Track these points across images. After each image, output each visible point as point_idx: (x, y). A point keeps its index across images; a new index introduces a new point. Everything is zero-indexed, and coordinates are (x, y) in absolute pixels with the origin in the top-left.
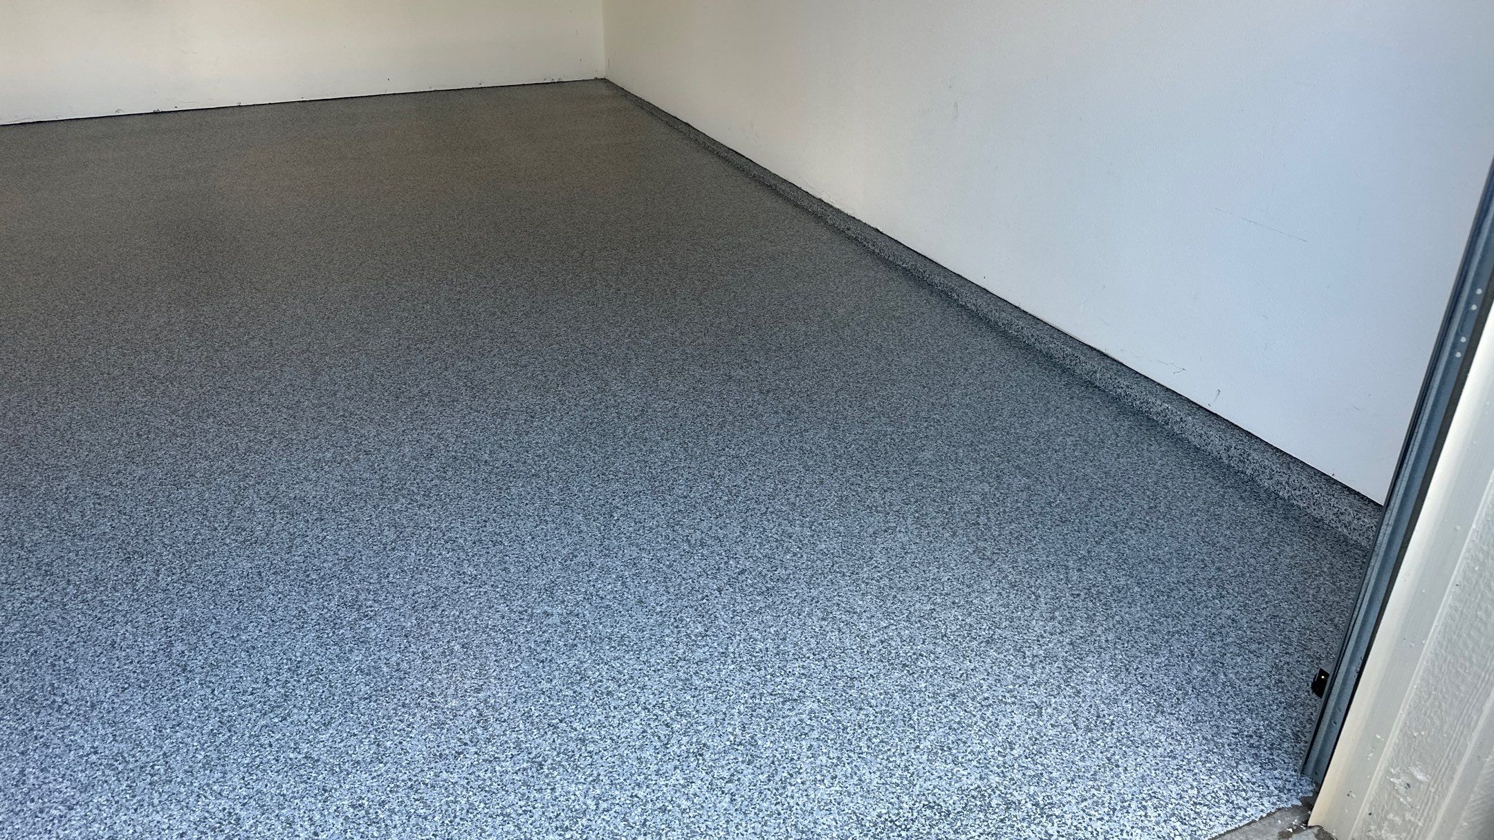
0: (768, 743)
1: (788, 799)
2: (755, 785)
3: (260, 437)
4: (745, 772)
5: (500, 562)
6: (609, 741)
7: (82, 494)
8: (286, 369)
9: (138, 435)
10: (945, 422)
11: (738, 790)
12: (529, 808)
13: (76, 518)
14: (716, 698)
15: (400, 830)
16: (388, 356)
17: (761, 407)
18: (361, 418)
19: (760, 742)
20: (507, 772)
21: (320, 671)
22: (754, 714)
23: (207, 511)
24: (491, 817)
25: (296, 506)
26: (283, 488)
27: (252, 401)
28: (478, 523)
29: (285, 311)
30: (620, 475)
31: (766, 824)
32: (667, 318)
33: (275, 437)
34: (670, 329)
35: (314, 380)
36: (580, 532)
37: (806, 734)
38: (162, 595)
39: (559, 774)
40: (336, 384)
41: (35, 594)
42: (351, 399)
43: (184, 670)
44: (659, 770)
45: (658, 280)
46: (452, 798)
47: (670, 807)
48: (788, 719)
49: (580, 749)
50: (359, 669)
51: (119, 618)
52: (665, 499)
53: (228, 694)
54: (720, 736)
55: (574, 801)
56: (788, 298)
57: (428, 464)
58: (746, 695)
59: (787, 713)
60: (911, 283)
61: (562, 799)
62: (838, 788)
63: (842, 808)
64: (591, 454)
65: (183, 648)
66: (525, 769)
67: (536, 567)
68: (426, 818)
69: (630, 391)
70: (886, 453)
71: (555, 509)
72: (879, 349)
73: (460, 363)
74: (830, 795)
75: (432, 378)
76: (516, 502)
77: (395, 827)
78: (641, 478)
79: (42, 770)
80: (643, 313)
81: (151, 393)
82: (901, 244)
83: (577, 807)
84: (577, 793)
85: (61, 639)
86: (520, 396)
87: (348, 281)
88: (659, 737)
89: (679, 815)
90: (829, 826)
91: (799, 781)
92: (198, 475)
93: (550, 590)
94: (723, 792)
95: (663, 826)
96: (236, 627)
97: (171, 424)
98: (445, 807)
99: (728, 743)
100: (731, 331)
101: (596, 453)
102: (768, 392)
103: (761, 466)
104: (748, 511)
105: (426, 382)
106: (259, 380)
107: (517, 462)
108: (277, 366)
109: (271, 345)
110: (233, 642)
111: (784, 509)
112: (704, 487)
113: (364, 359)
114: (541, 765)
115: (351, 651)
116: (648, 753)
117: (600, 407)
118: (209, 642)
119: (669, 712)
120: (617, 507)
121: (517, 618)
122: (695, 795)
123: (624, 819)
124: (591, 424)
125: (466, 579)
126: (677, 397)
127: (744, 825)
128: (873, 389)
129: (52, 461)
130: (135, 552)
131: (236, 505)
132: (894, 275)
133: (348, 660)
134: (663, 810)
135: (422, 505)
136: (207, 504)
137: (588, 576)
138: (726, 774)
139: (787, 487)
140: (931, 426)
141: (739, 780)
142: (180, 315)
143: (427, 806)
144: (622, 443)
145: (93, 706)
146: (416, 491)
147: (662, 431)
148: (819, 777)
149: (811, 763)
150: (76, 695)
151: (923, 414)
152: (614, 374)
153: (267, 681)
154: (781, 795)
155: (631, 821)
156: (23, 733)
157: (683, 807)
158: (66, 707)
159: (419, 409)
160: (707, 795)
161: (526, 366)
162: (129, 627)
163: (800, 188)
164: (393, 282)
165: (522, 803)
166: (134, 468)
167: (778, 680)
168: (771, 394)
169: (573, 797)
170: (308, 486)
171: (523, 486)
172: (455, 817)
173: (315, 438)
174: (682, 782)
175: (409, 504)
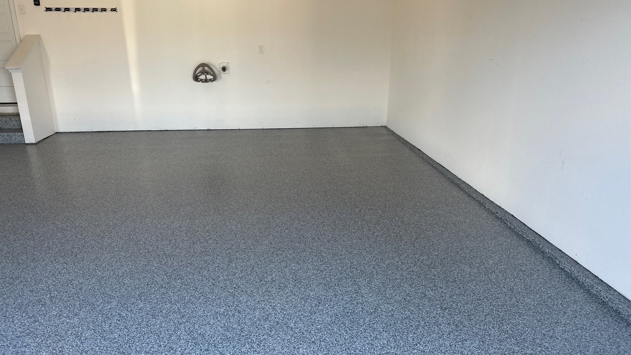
3: (196, 294)
8: (219, 257)
9: (148, 284)
13: (106, 327)
16: (263, 256)
18: (242, 290)
23: (161, 334)
25: (200, 338)
26: (197, 327)
27: (199, 273)
29: (228, 226)
33: (202, 295)
35: (229, 265)
40: (237, 269)
42: (241, 278)
64: (344, 333)
73: (293, 265)
81: (160, 262)
86: (316, 289)
87: (258, 213)
92: (164, 312)
97: (162, 281)
101: (347, 333)
105: (276, 273)
106: (206, 262)
108: (216, 255)
117: (354, 302)
124: (348, 313)
129: (110, 293)
131: (173, 333)
135: (256, 351)
136: (162, 330)
142: (186, 223)
146: (255, 341)
159: (269, 289)
163: (472, 187)
164: (276, 217)
166: (140, 302)
170: (208, 328)
171: (306, 349)
173: (219, 299)
175: (249, 349)
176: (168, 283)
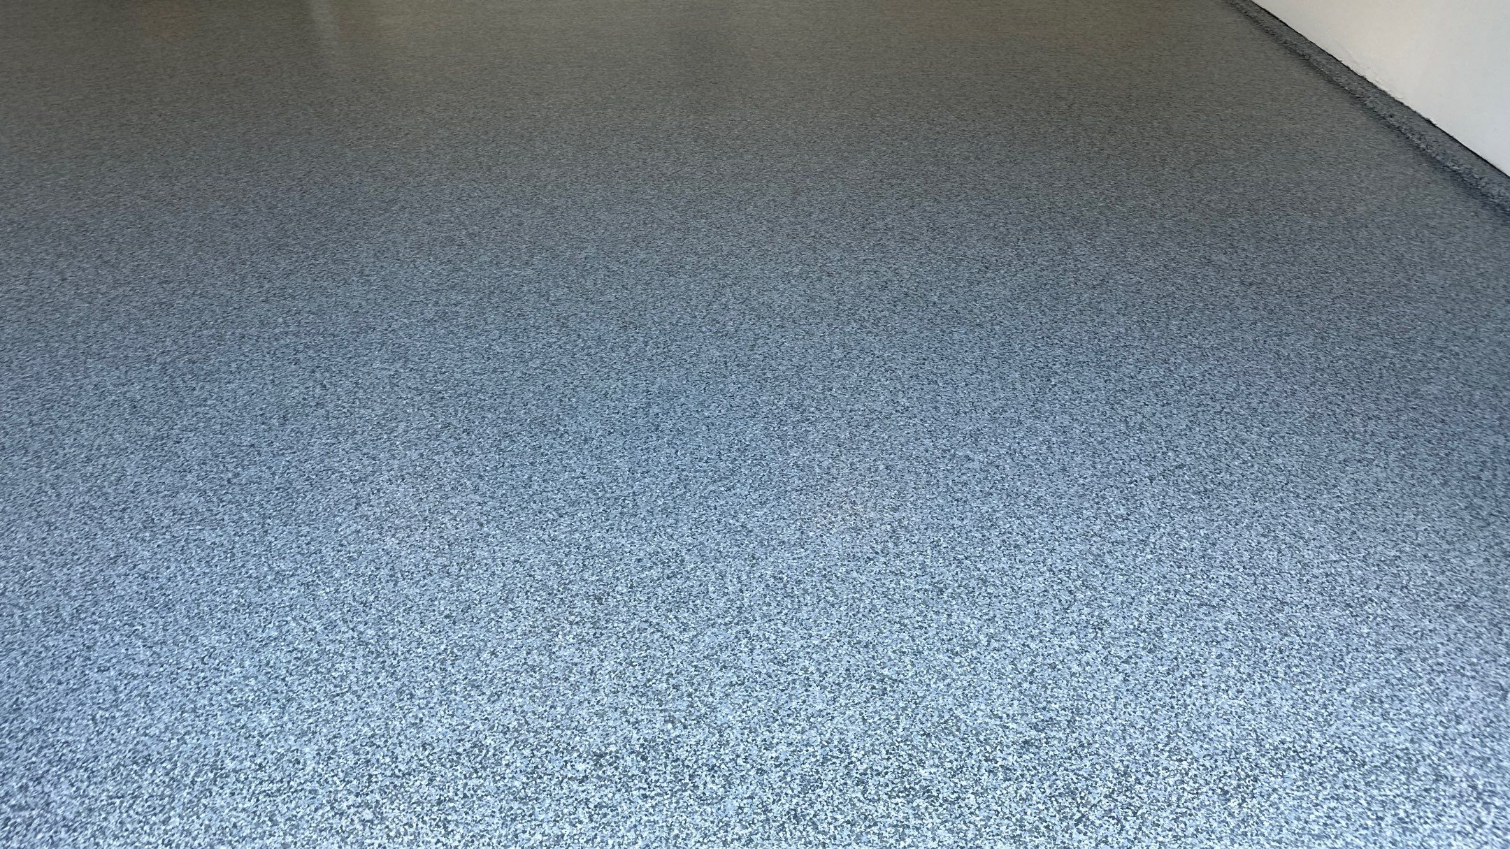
0: (1174, 640)
1: (1185, 697)
2: (1152, 674)
3: (742, 243)
4: (1144, 659)
5: (934, 400)
6: (1010, 590)
7: (596, 266)
8: (771, 184)
9: (645, 223)
10: (1466, 356)
11: (1133, 672)
12: (925, 625)
13: (589, 284)
14: (1127, 581)
15: (811, 609)
17: (1238, 300)
18: (830, 241)
19: (1165, 636)
20: (910, 588)
21: (763, 457)
22: (1165, 607)
23: (691, 299)
24: (890, 622)
25: (763, 309)
26: (754, 292)
28: (918, 359)
29: (778, 130)
30: (1066, 341)
31: (1156, 712)
32: (1149, 186)
33: (754, 246)
34: (1151, 199)
35: (794, 199)
36: (1014, 389)
37: (1218, 642)
38: (646, 363)
39: (957, 604)
40: (812, 206)
41: (554, 340)
42: (823, 222)
43: (657, 429)
44: (1055, 630)
45: (1148, 144)
46: (857, 595)
47: (1060, 667)
48: (1201, 622)
49: (981, 588)
50: (795, 464)
51: (613, 374)
52: (1109, 375)
53: (688, 458)
54: (1124, 618)
55: (967, 632)
56: (1298, 185)
57: (881, 295)
58: (1160, 587)
59: (1202, 616)
60: (1460, 190)
61: (956, 626)
62: (1242, 703)
63: (1243, 722)
65: (659, 411)
66: (926, 590)
67: (965, 413)
68: (833, 606)
69: (1093, 257)
70: (1381, 377)
71: (992, 362)
72: (1399, 259)
73: (927, 204)
74: (1231, 706)
75: (898, 213)
76: (957, 347)
77: (806, 605)
78: (1087, 348)
79: (544, 481)
80: (1125, 178)
82: (1457, 141)
83: (970, 638)
84: (972, 626)
85: (569, 381)
88: (1060, 601)
89: (1068, 677)
90: (1224, 735)
91: (1201, 684)
92: (687, 267)
93: (975, 436)
94: (1117, 670)
95: (1050, 682)
96: (701, 404)
97: (671, 218)
98: (850, 602)
99: (1131, 627)
100: (1221, 212)
101: (1044, 315)
102: (1251, 284)
103: (1225, 363)
104: (1200, 405)
106: (747, 191)
107: (964, 309)
109: (762, 160)
110: (697, 415)
111: (1242, 412)
112: (1157, 371)
113: (840, 185)
114: (941, 591)
115: (791, 446)
116: (1046, 612)
117: (1058, 269)
118: (679, 411)
119: (1075, 580)
120: (1057, 373)
121: (940, 455)
122: (1088, 664)
123: (1012, 663)
124: (1045, 284)
125: (899, 408)
126: (1144, 273)
127: (1133, 705)
128: (1381, 303)
129: (577, 233)
130: (631, 323)
132: (1438, 176)
133: (788, 454)
134: (1053, 667)
135: (870, 332)
136: (691, 294)
137: (1014, 433)
138: (1123, 655)
139: (1251, 391)
140: (1446, 358)
141: (1136, 663)
143: (834, 595)
144: (1073, 310)
145: (586, 440)
146: (866, 318)
147: (1120, 305)
148: (1223, 686)
149: (1218, 671)
150: (575, 428)
151: (1438, 343)
152: (1080, 237)
153: (719, 455)
154: (1178, 691)
155: (1019, 666)
156: (534, 448)
157: (1073, 670)
158: (566, 436)
159: (882, 242)
160: (1100, 667)
161: (990, 215)
162: (619, 383)
163: (1340, 62)
165: (920, 619)
167: (1198, 582)
168: (1253, 288)
169: (967, 628)
170: (775, 295)
171: (965, 333)
172: (858, 612)
173: (788, 253)
174: (1076, 648)
175: (859, 329)
176: (682, 223)
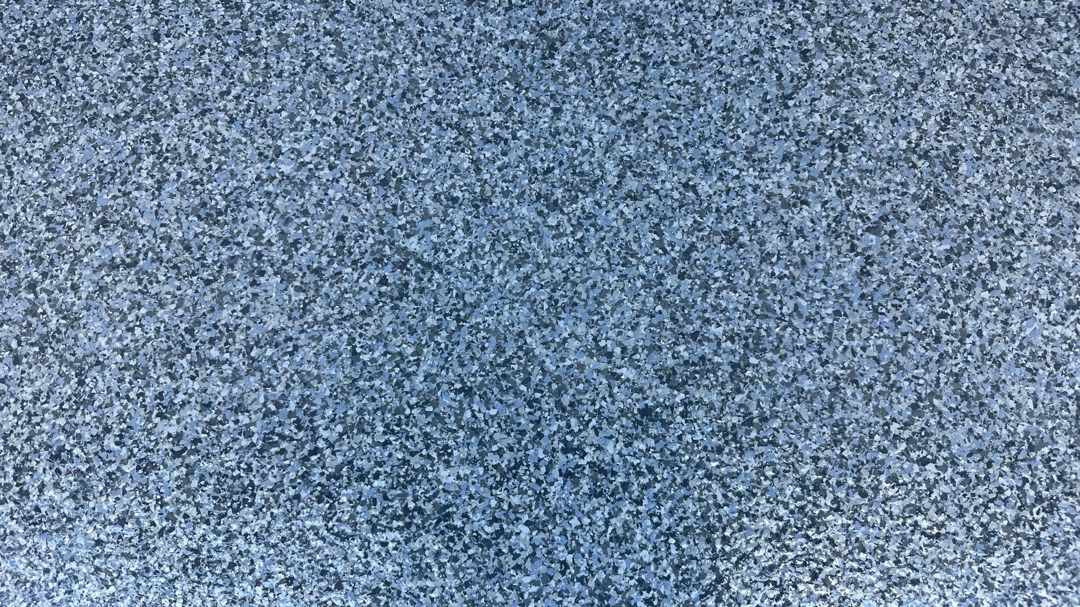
0: (979, 176)
1: (967, 315)
2: (917, 259)
4: (910, 222)
6: (687, 46)
11: (882, 254)
12: (506, 135)
14: (919, 31)
15: (287, 84)
19: (963, 168)
20: (490, 38)
22: (979, 98)
24: (438, 123)
31: (903, 351)
37: (1060, 187)
39: (577, 82)
44: (755, 149)
46: (384, 54)
47: (745, 239)
48: (1038, 137)
49: (630, 42)
54: (894, 121)
55: (585, 152)
58: (979, 47)
59: (1044, 122)
61: (566, 138)
62: (1069, 333)
63: (1060, 377)
66: (523, 45)
68: (332, 78)
74: (1048, 340)
77: (279, 75)
83: (586, 168)
84: (596, 137)
88: (780, 76)
89: (755, 262)
90: (1019, 405)
91: (1004, 285)
94: (853, 248)
95: (718, 274)
98: (369, 69)
99: (903, 144)
114: (552, 48)
116: (746, 104)
119: (819, 25)
122: (800, 232)
123: (656, 229)
127: (865, 333)
134: (731, 238)
138: (873, 212)
141: (892, 233)
143: (341, 54)
148: (1044, 293)
149: (1043, 255)
154: (957, 300)
155: (667, 238)
157: (769, 247)
160: (821, 242)
165: (497, 117)
167: (1056, 36)
169: (585, 143)
172: (380, 97)
174: (786, 193)
